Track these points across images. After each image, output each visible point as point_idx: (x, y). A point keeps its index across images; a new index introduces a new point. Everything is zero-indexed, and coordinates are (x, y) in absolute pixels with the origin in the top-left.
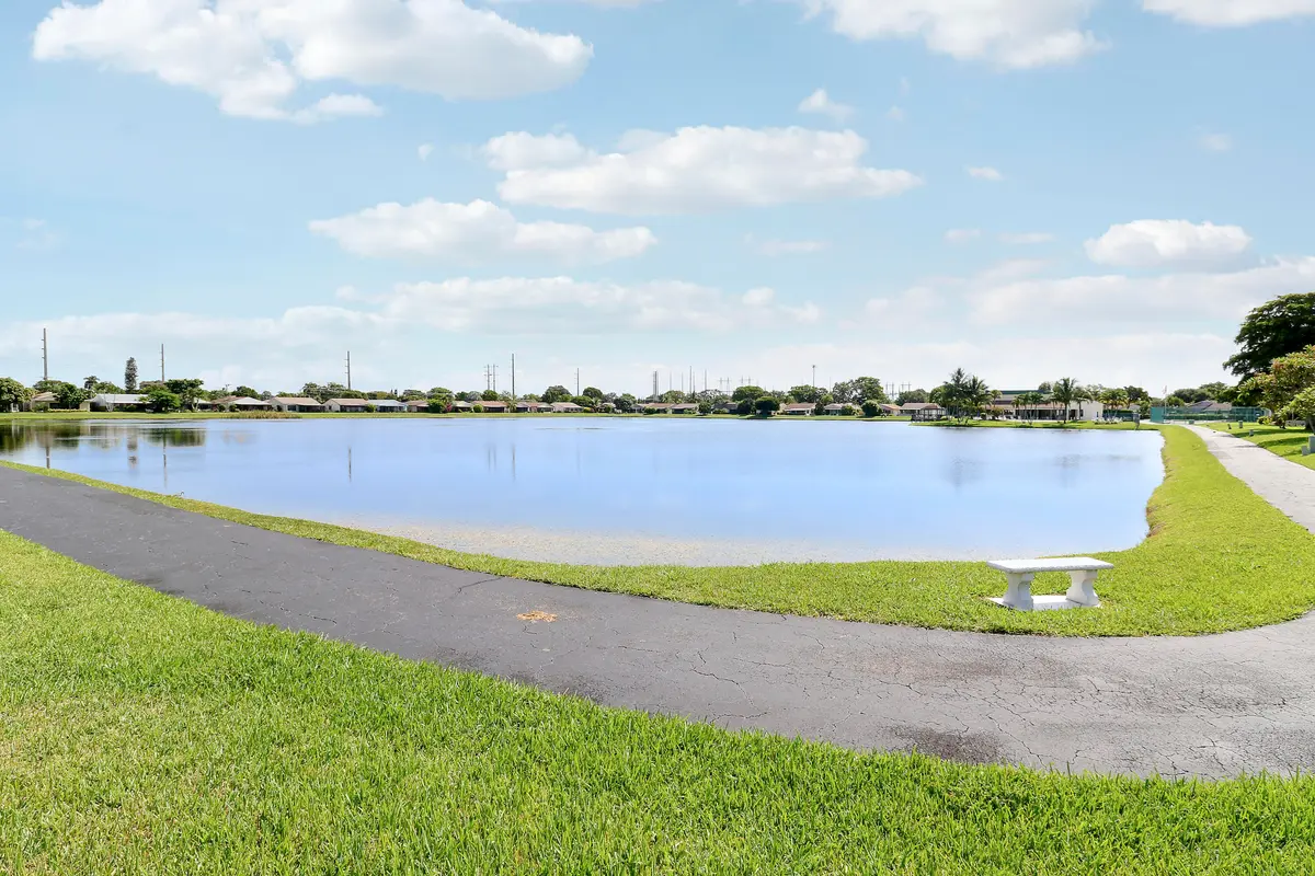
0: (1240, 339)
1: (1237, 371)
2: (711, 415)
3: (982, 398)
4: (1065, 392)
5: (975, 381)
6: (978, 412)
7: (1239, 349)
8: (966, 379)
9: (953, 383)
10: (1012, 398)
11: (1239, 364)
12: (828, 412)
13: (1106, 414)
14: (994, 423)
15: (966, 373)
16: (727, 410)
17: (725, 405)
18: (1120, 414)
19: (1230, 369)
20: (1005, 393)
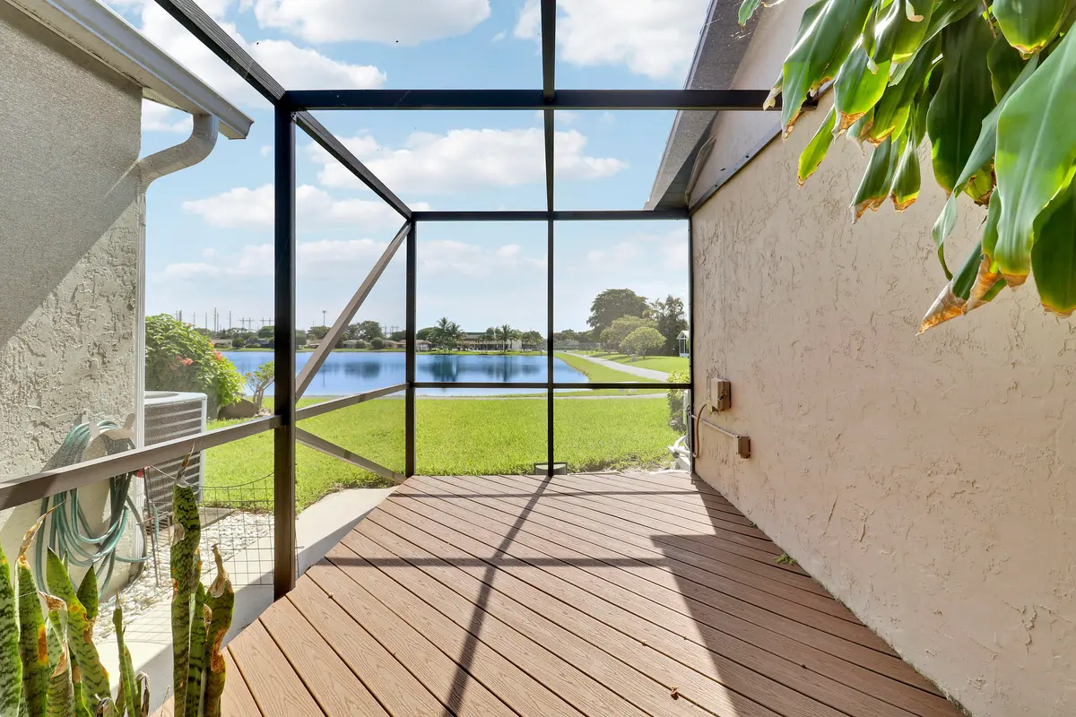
0: (592, 309)
1: (592, 325)
2: (244, 349)
3: (458, 336)
4: (506, 334)
5: (454, 326)
6: (455, 346)
7: (592, 314)
8: (449, 325)
9: (440, 327)
10: (475, 337)
11: (592, 321)
12: (345, 346)
13: (524, 347)
14: (464, 353)
15: (448, 321)
16: (259, 345)
17: (256, 341)
18: (531, 347)
19: (589, 324)
20: (469, 334)
